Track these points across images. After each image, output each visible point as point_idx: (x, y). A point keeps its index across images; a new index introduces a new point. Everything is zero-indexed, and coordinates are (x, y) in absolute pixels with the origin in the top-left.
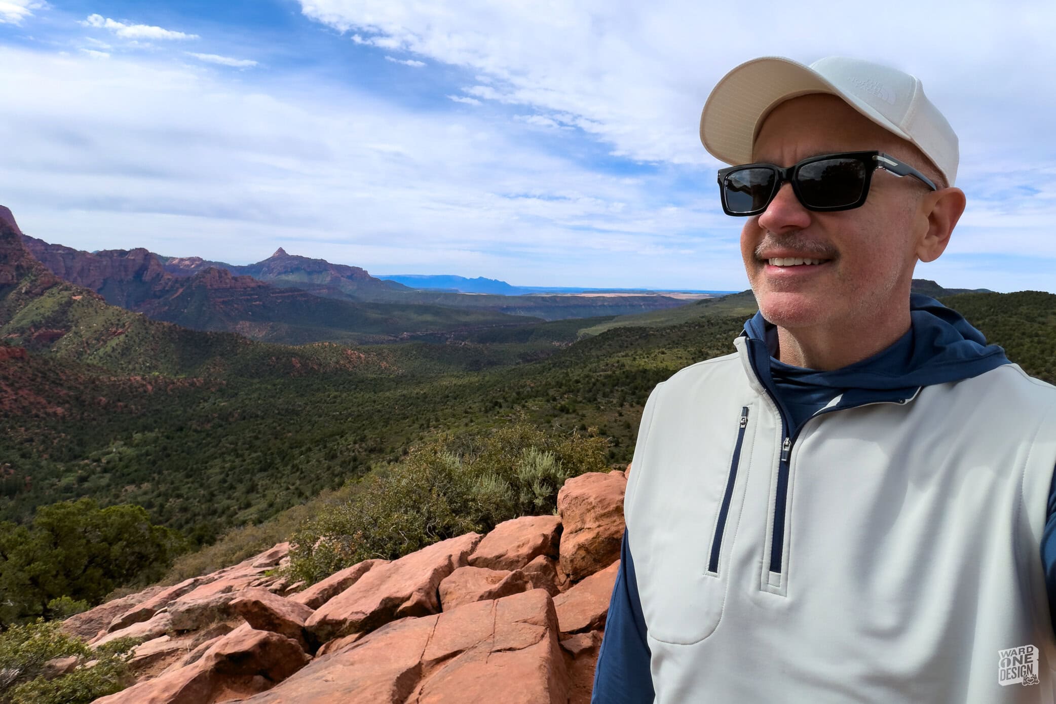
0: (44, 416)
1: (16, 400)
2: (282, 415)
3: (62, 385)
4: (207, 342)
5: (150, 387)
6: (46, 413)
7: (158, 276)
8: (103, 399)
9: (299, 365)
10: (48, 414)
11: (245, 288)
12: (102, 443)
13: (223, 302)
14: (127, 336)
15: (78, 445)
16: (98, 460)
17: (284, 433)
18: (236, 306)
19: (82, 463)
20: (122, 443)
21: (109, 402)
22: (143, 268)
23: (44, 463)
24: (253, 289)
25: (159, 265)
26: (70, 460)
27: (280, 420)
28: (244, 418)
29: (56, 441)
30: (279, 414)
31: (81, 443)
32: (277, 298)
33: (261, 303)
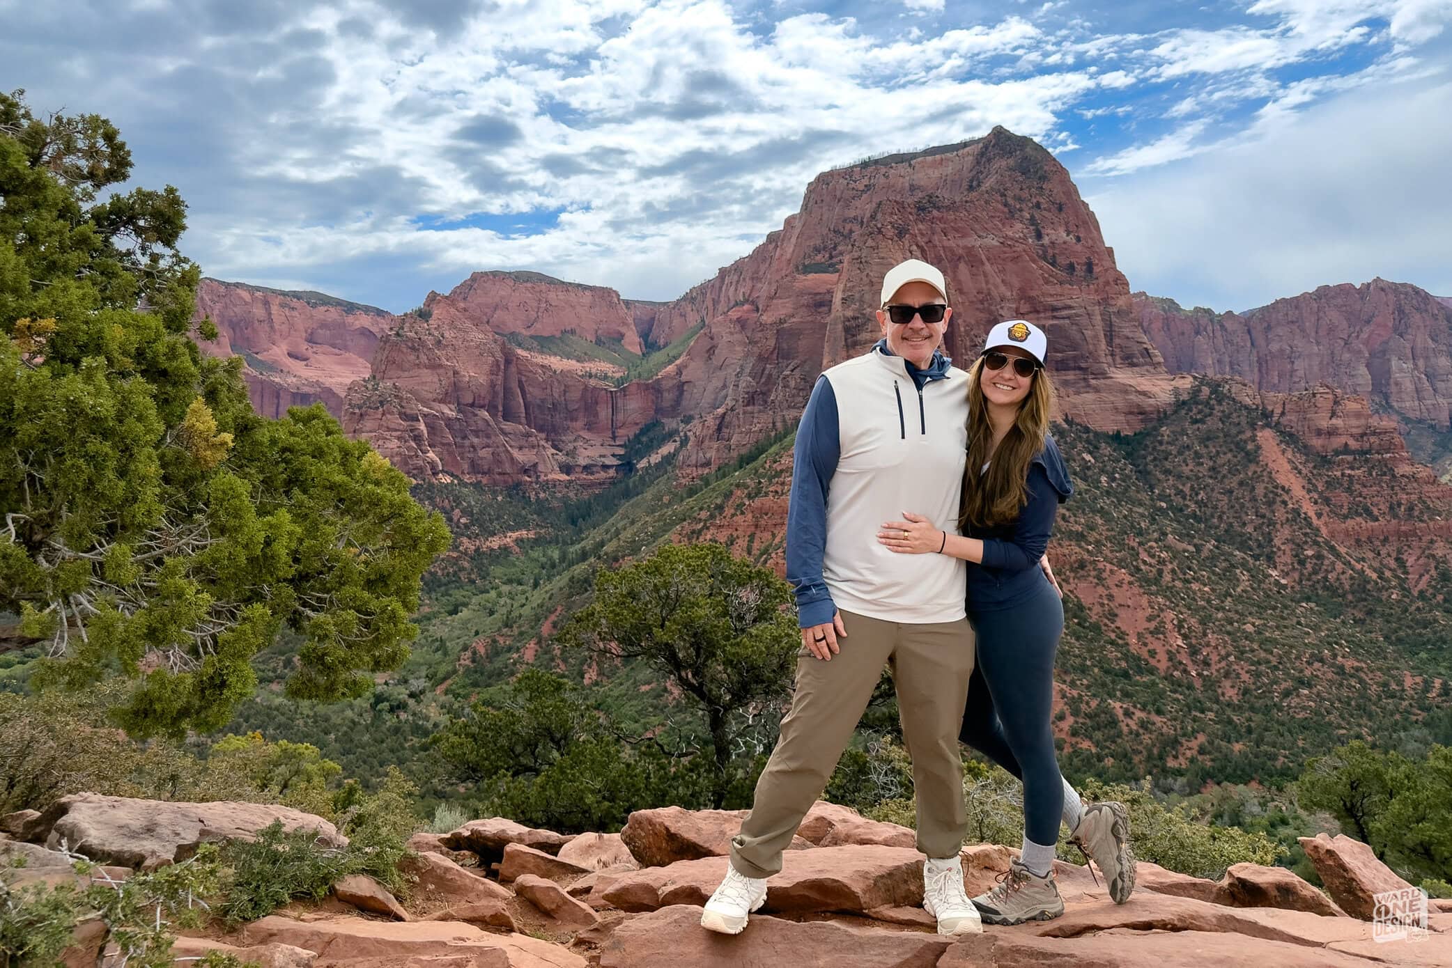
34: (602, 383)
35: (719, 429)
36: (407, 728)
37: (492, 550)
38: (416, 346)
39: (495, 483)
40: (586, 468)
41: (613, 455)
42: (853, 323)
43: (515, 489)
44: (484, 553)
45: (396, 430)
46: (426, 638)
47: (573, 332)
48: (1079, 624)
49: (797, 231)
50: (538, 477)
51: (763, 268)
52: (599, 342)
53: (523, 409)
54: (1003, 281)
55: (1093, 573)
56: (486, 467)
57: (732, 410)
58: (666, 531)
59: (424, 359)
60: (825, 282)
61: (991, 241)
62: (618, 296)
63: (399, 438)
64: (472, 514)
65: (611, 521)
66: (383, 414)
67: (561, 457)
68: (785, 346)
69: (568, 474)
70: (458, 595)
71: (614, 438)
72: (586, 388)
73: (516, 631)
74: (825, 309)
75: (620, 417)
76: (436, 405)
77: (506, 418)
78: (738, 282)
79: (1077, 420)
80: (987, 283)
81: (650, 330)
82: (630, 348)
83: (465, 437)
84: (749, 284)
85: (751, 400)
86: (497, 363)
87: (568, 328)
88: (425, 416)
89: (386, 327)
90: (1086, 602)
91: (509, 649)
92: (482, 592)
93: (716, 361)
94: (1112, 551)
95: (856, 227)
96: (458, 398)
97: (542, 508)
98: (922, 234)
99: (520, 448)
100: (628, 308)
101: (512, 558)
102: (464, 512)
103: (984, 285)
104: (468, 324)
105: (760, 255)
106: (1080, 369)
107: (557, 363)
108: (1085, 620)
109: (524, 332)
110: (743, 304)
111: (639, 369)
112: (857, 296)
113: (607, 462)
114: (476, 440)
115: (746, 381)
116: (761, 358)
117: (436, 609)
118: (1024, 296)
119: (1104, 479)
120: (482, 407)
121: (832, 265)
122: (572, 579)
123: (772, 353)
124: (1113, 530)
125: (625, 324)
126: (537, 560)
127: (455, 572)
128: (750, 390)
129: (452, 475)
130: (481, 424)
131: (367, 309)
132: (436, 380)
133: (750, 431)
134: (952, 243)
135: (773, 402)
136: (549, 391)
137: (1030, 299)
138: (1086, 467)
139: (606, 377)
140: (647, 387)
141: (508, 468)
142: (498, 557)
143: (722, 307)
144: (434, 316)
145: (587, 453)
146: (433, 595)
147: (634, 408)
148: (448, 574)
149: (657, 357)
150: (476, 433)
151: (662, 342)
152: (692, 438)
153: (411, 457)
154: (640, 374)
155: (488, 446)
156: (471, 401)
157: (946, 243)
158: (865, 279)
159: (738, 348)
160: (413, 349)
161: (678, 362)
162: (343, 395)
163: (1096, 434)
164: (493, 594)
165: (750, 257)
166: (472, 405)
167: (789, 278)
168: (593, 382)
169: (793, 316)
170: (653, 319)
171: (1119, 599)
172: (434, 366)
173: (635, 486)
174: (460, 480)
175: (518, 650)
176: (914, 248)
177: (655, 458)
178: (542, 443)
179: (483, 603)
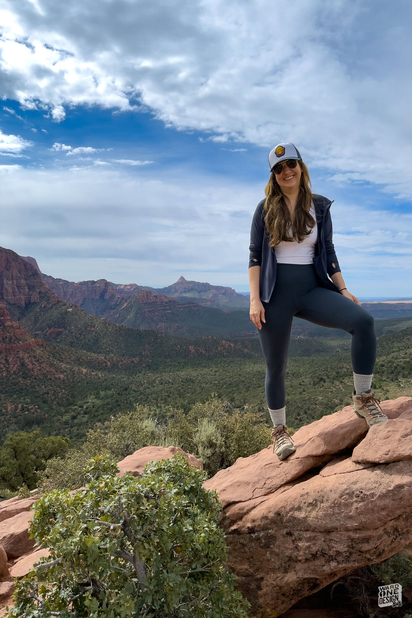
0: (54, 379)
1: (40, 370)
2: (184, 382)
3: (63, 361)
4: (140, 336)
5: (109, 363)
6: (55, 377)
7: (113, 296)
8: (84, 370)
9: (193, 350)
10: (56, 378)
11: (162, 302)
12: (84, 396)
13: (149, 311)
14: (96, 332)
15: (71, 397)
16: (82, 407)
17: (185, 394)
18: (156, 313)
19: (73, 408)
20: (94, 397)
21: (87, 372)
22: (105, 292)
23: (54, 407)
24: (166, 303)
25: (113, 289)
26: (67, 406)
27: (183, 385)
28: (162, 384)
29: (60, 394)
30: (182, 381)
31: (73, 396)
32: (180, 308)
33: (171, 312)
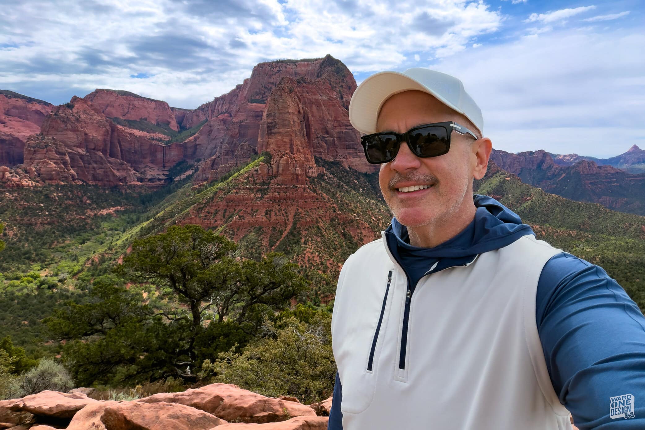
7: (550, 167)
11: (607, 174)
13: (591, 183)
14: (532, 201)
18: (599, 186)
22: (542, 162)
24: (612, 174)
25: (551, 160)
32: (630, 181)
33: (618, 184)
34: (159, 142)
35: (213, 165)
36: (57, 296)
37: (102, 215)
38: (65, 121)
39: (105, 185)
40: (151, 180)
41: (164, 175)
42: (271, 125)
43: (115, 188)
44: (98, 217)
45: (53, 159)
46: (67, 255)
47: (146, 119)
48: (350, 243)
49: (249, 86)
50: (127, 183)
51: (234, 99)
52: (158, 124)
53: (120, 152)
54: (329, 113)
55: (356, 224)
56: (100, 178)
57: (219, 157)
58: (187, 208)
59: (69, 126)
60: (260, 107)
61: (324, 97)
62: (168, 105)
63: (55, 163)
64: (93, 199)
65: (162, 203)
66: (47, 151)
67: (138, 175)
68: (242, 132)
69: (141, 182)
70: (85, 235)
71: (164, 167)
72: (151, 145)
73: (114, 251)
74: (259, 118)
75: (167, 158)
76: (75, 149)
77: (111, 156)
78: (223, 104)
79: (353, 168)
80: (323, 113)
81: (182, 121)
82: (172, 128)
83: (90, 164)
84: (228, 105)
85: (227, 154)
86: (107, 131)
87: (143, 118)
88: (69, 153)
89: (50, 111)
90: (353, 236)
91: (111, 259)
92: (97, 234)
93: (212, 137)
94: (362, 216)
95: (273, 87)
96: (87, 146)
97: (128, 197)
98: (299, 92)
99: (118, 170)
100: (172, 111)
101: (113, 219)
102: (89, 198)
103: (322, 114)
104: (93, 112)
105: (233, 93)
106: (354, 148)
107: (137, 133)
108: (352, 242)
109: (121, 118)
110: (225, 113)
111: (177, 138)
112: (273, 114)
113: (160, 177)
114: (95, 165)
115: (225, 145)
116: (232, 136)
117: (73, 242)
118: (336, 120)
119: (361, 189)
120: (100, 150)
121: (263, 101)
122: (142, 228)
123: (236, 135)
124: (363, 208)
125: (171, 117)
126: (125, 220)
127: (84, 226)
128: (227, 149)
129: (83, 181)
130: (98, 158)
131: (39, 102)
132: (75, 137)
133: (226, 167)
134: (310, 97)
135: (236, 155)
136: (133, 145)
137: (338, 121)
138: (355, 185)
139: (161, 140)
140: (180, 146)
141: (111, 178)
142: (106, 218)
143: (215, 114)
144: (75, 107)
145: (151, 173)
146: (72, 235)
147: (174, 154)
148: (80, 226)
149: (185, 133)
150: (96, 162)
151: (188, 126)
152: (200, 169)
153: (61, 172)
154: (177, 140)
155: (102, 168)
156: (93, 147)
157: (308, 97)
158: (276, 107)
159: (222, 132)
160: (63, 121)
161: (195, 136)
162: (25, 141)
163: (359, 173)
164: (103, 235)
165: (229, 94)
166: (94, 149)
167: (245, 104)
168: (154, 142)
169: (246, 120)
170: (184, 116)
171: (364, 234)
172: (75, 130)
173: (174, 188)
174: (87, 183)
175: (115, 260)
176: (296, 97)
177: (183, 177)
178: (129, 168)
179: (98, 239)
